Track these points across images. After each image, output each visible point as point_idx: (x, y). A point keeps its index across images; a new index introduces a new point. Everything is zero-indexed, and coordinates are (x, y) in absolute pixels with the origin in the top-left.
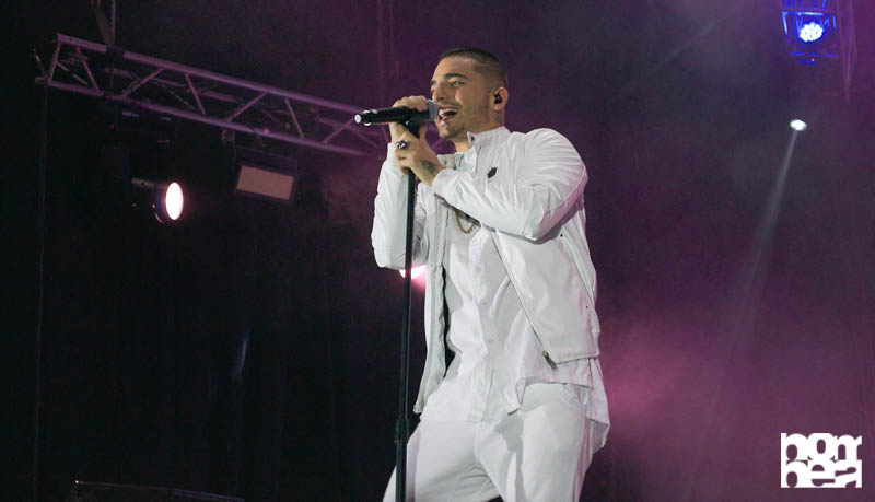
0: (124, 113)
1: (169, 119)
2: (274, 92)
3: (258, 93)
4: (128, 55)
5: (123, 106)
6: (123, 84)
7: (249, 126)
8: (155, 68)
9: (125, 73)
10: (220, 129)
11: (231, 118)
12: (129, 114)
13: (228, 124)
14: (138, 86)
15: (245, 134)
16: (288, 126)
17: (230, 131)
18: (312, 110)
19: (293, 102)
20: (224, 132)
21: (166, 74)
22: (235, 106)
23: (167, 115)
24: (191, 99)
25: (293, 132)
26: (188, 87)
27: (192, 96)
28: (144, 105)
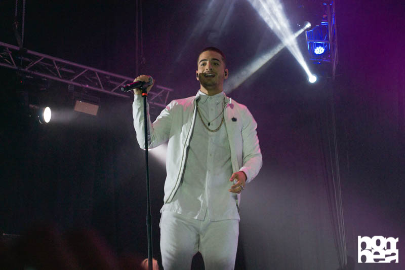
0: (27, 77)
1: (46, 80)
2: (92, 69)
3: (84, 69)
4: (29, 51)
5: (26, 73)
6: (26, 64)
7: (80, 83)
8: (40, 57)
9: (28, 59)
10: (67, 84)
11: (72, 80)
12: (29, 77)
13: (71, 82)
14: (33, 65)
15: (78, 87)
16: (97, 84)
17: (72, 85)
18: (107, 78)
19: (99, 74)
20: (69, 86)
21: (45, 60)
22: (74, 75)
23: (44, 77)
24: (55, 71)
25: (99, 87)
26: (55, 66)
27: (56, 69)
28: (35, 73)
